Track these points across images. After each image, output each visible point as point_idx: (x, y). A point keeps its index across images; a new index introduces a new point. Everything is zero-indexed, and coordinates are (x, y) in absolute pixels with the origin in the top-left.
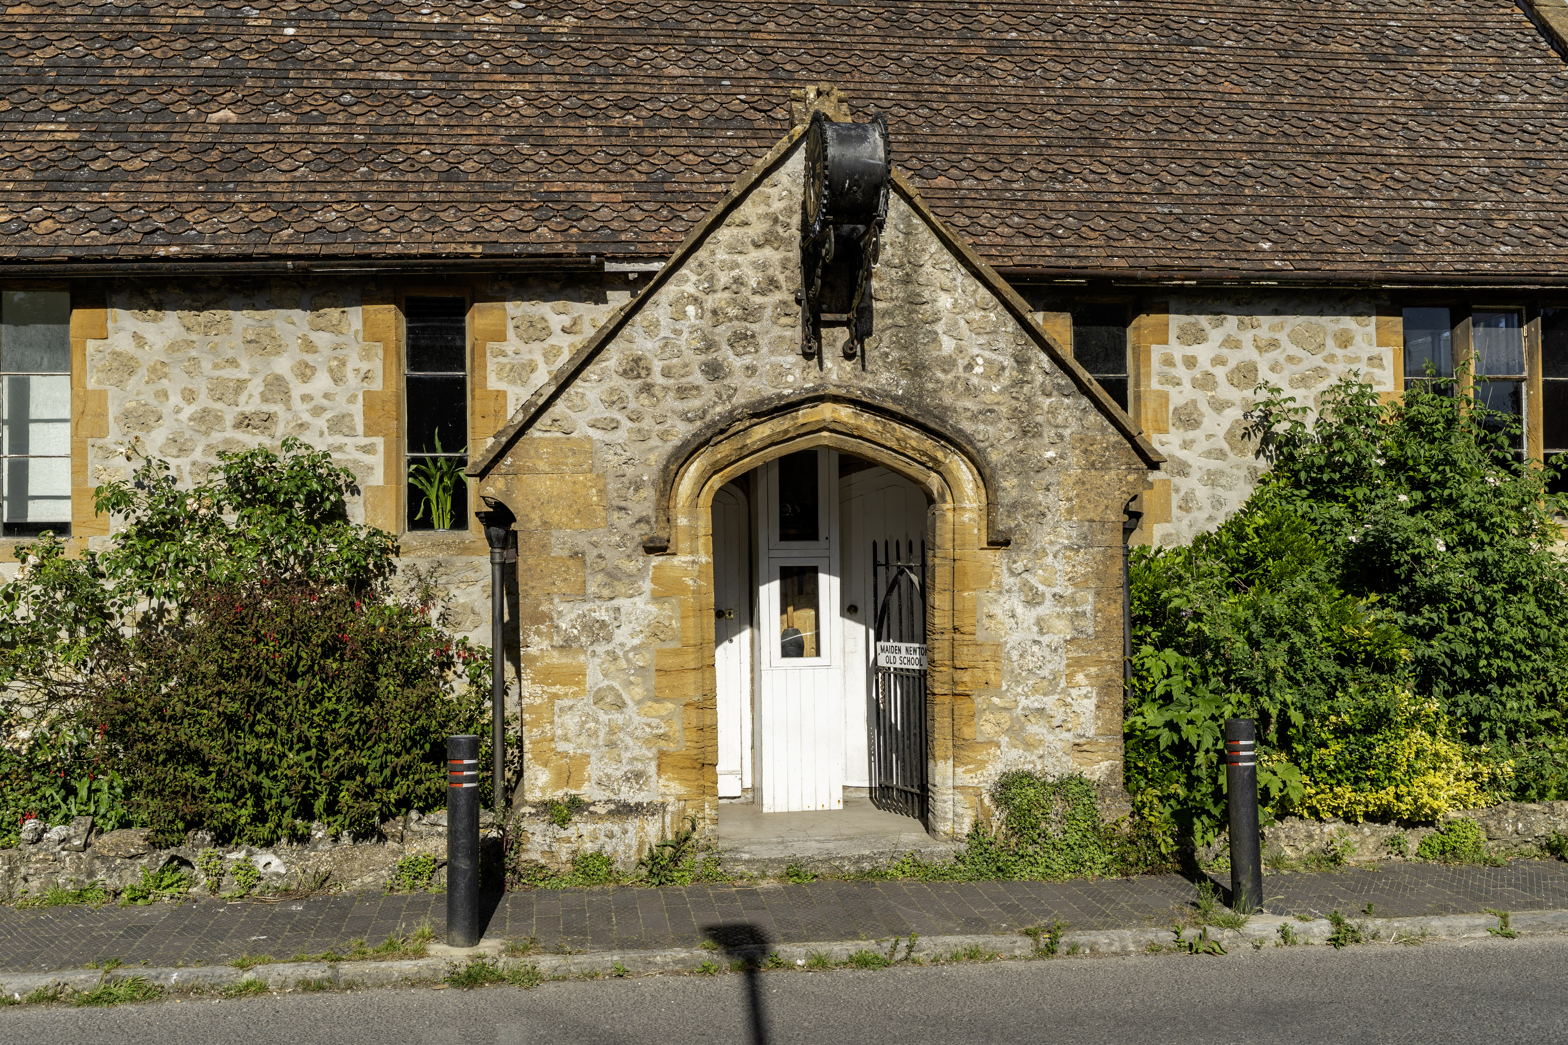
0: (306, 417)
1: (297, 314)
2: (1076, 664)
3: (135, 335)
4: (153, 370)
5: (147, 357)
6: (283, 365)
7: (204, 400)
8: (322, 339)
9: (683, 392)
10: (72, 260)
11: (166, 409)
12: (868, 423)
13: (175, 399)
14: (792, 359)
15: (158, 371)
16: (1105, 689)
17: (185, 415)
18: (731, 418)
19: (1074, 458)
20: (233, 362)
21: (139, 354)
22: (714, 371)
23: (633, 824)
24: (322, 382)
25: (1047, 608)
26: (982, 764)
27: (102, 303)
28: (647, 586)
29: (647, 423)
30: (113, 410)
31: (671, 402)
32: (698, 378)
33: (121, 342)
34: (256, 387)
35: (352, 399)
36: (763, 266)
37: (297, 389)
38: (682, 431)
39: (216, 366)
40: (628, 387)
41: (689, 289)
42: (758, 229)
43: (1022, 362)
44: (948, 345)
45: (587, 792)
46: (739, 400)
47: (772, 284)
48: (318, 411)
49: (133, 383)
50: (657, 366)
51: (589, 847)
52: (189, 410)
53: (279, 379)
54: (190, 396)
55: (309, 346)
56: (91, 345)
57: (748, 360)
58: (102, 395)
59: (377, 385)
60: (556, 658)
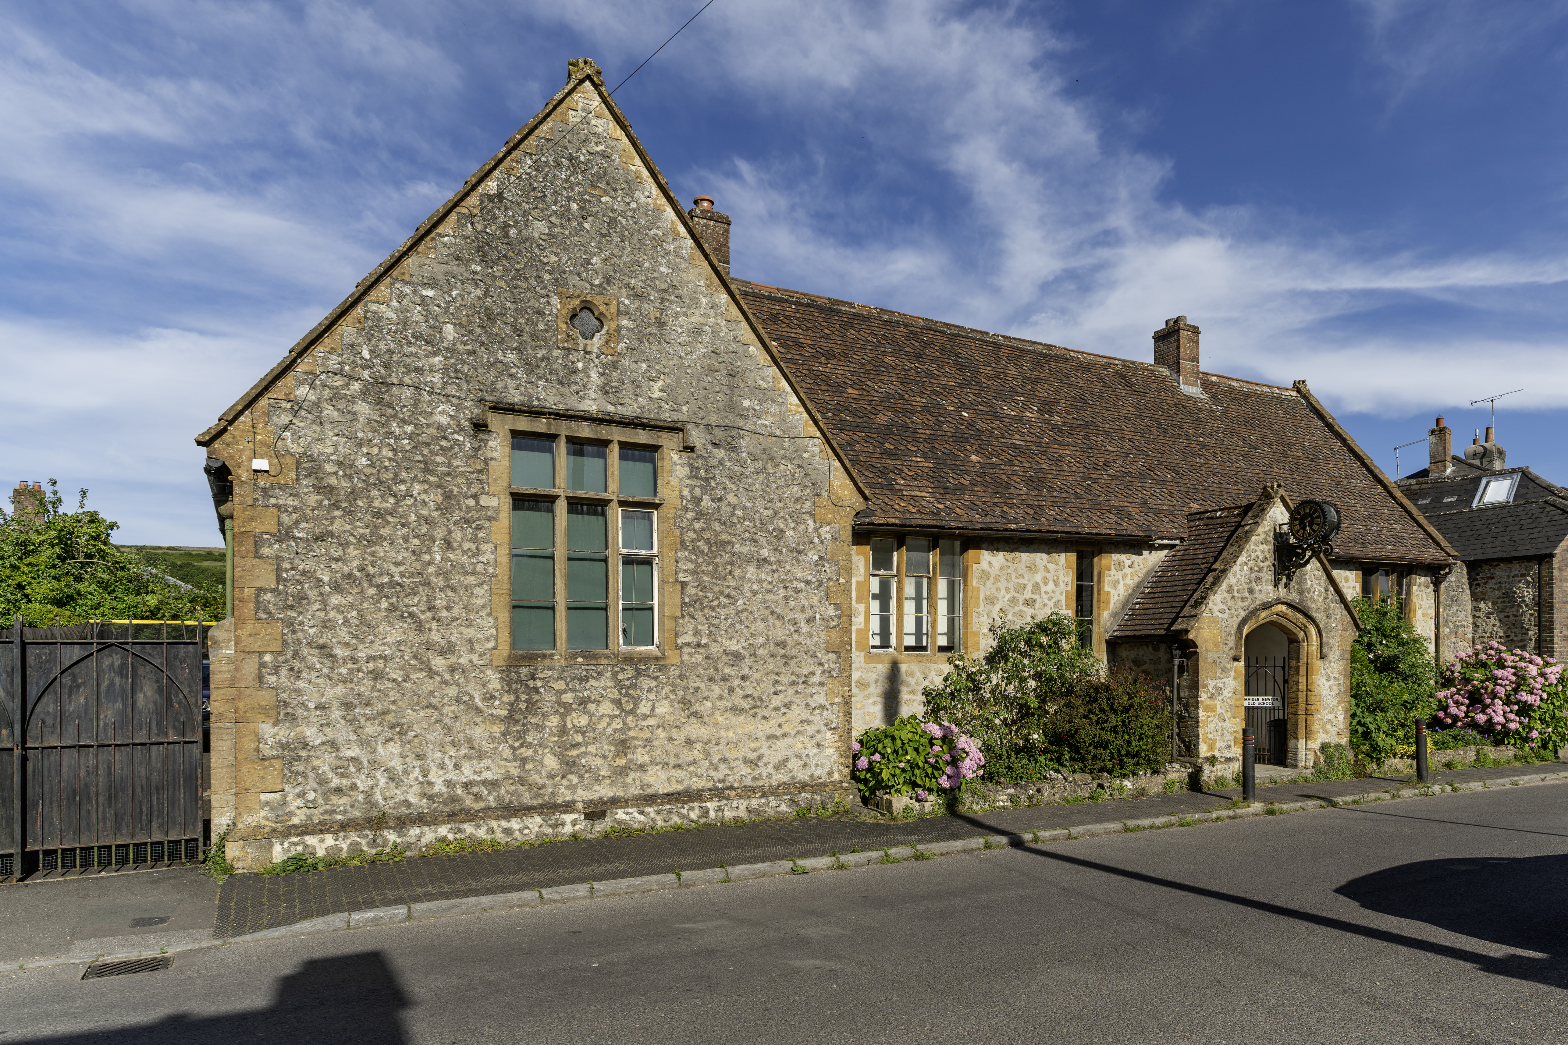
0: (1046, 601)
1: (1044, 556)
2: (1339, 702)
3: (990, 563)
4: (995, 578)
5: (993, 572)
6: (1038, 578)
7: (1012, 593)
8: (1051, 567)
9: (1243, 599)
10: (982, 529)
11: (1000, 597)
12: (1290, 612)
13: (1003, 592)
14: (1271, 587)
15: (997, 579)
16: (1346, 712)
17: (1006, 599)
18: (1256, 610)
19: (1340, 627)
20: (1022, 576)
21: (990, 570)
22: (1251, 591)
23: (1231, 765)
24: (1051, 586)
25: (1332, 682)
26: (1316, 740)
27: (978, 547)
28: (1232, 674)
29: (1233, 611)
30: (982, 597)
31: (1240, 603)
32: (1247, 594)
33: (984, 565)
34: (1029, 587)
35: (1061, 594)
36: (1263, 552)
37: (1044, 589)
38: (1243, 614)
39: (1017, 578)
40: (1228, 596)
41: (1244, 559)
42: (1263, 536)
43: (1326, 590)
44: (1309, 583)
45: (1217, 754)
46: (1258, 603)
47: (1266, 559)
48: (1050, 599)
49: (989, 584)
50: (1236, 589)
51: (1219, 774)
52: (1008, 597)
53: (1037, 584)
54: (1007, 590)
55: (1047, 570)
56: (975, 566)
57: (1259, 587)
58: (978, 588)
59: (1069, 588)
60: (1209, 702)
